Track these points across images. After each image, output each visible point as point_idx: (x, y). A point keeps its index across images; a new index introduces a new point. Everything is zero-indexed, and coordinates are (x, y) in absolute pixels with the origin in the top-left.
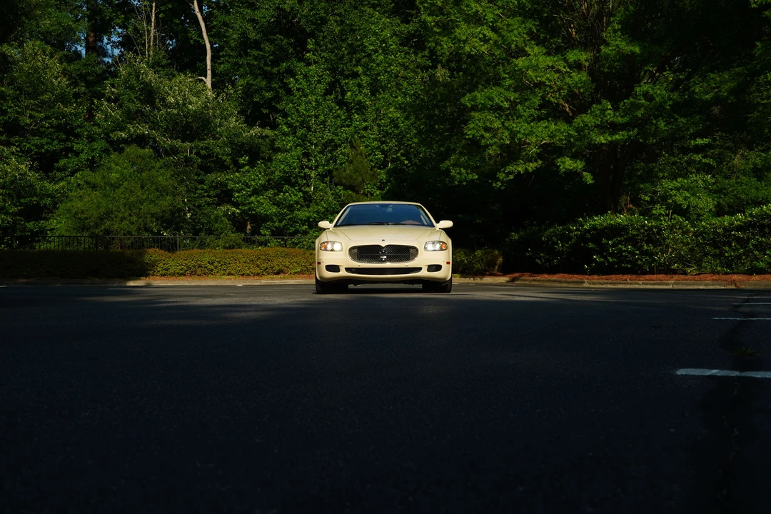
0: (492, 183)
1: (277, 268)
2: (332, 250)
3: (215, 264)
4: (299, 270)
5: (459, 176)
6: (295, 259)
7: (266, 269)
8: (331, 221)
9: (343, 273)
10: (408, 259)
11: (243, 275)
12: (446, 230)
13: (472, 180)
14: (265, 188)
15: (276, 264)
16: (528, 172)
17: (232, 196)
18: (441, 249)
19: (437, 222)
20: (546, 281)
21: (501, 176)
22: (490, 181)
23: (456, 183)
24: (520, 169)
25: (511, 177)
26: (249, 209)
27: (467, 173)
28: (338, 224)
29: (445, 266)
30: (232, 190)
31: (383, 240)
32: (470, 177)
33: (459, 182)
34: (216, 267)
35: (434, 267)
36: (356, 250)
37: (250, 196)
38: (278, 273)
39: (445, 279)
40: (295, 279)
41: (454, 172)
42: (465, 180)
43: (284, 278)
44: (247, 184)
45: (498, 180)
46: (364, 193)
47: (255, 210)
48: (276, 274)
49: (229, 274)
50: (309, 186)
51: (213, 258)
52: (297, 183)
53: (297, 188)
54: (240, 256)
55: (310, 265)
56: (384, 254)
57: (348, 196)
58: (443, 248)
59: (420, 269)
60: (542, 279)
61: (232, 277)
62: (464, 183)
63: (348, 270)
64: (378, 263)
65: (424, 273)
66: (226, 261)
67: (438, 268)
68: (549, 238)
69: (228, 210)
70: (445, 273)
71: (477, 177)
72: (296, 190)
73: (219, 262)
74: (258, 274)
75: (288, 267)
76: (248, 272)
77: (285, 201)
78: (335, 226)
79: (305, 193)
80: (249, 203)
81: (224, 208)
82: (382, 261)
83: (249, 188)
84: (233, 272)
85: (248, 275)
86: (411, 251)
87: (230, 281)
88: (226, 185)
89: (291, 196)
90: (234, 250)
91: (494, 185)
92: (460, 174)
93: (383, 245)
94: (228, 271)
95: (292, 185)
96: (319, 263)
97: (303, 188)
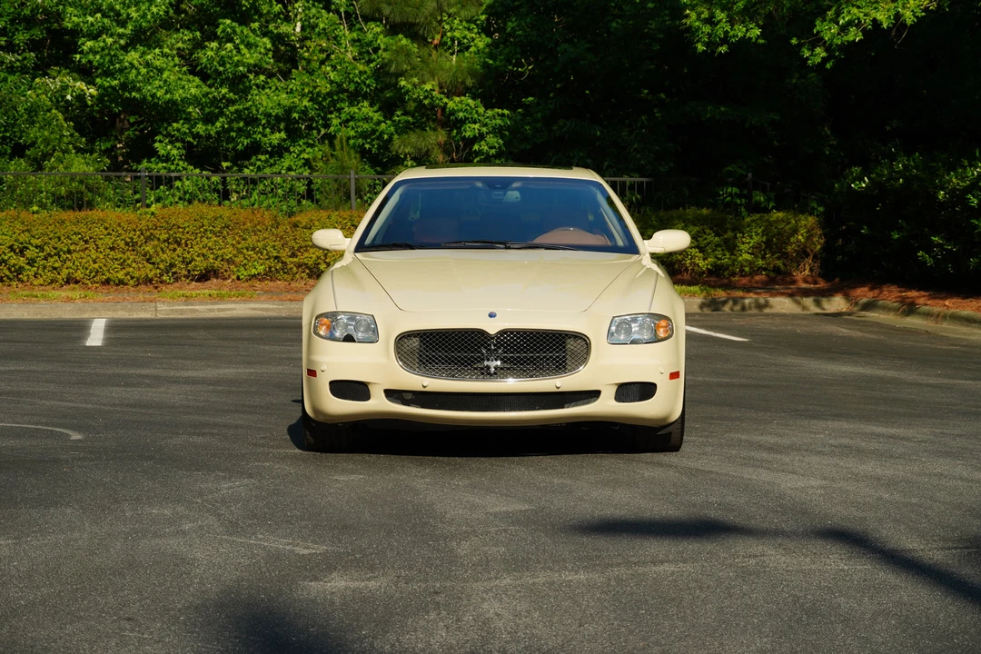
0: (800, 46)
1: (200, 264)
2: (349, 339)
3: (28, 254)
4: (261, 269)
5: (707, 29)
6: (251, 240)
7: (172, 265)
8: (349, 233)
9: (378, 403)
10: (560, 367)
11: (107, 282)
12: (669, 263)
13: (745, 41)
14: (167, 24)
15: (200, 255)
16: (904, 25)
17: (75, 49)
18: (657, 340)
19: (646, 235)
20: (944, 317)
21: (828, 30)
22: (794, 41)
23: (700, 47)
24: (880, 16)
25: (854, 35)
26: (124, 86)
27: (731, 22)
28: (368, 242)
29: (663, 385)
30: (76, 32)
31: (492, 315)
32: (739, 31)
33: (707, 44)
34: (31, 262)
35: (635, 388)
36: (415, 342)
37: (125, 49)
38: (204, 277)
39: (665, 419)
40: (250, 299)
41: (693, 15)
42: (725, 41)
43: (221, 298)
44: (118, 14)
45: (817, 41)
46: (442, 44)
47: (139, 90)
48: (198, 281)
49: (70, 280)
50: (287, 19)
51: (23, 238)
52: (258, 11)
53: (256, 25)
54: (98, 230)
55: (293, 255)
56: (492, 354)
57: (397, 52)
58: (661, 333)
59: (594, 395)
60: (937, 309)
61: (76, 292)
62: (723, 49)
63: (391, 394)
64: (477, 379)
65: (606, 406)
66: (59, 245)
67: (645, 390)
68: (958, 196)
69: (65, 88)
70: (665, 404)
71: (758, 32)
72: (253, 31)
73: (41, 248)
74: (148, 281)
75: (230, 261)
76: (121, 275)
77: (223, 65)
78: (361, 247)
79: (278, 39)
80: (121, 70)
81: (53, 84)
82: (486, 374)
83: (123, 24)
84: (79, 275)
85: (121, 282)
86: (571, 344)
87: (69, 307)
88: (59, 17)
89: (239, 51)
90: (82, 214)
91: (807, 54)
92: (711, 21)
93: (492, 328)
94: (65, 272)
95: (244, 19)
96: (312, 373)
97: (271, 27)
